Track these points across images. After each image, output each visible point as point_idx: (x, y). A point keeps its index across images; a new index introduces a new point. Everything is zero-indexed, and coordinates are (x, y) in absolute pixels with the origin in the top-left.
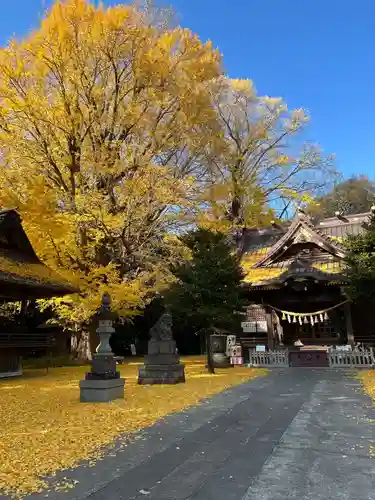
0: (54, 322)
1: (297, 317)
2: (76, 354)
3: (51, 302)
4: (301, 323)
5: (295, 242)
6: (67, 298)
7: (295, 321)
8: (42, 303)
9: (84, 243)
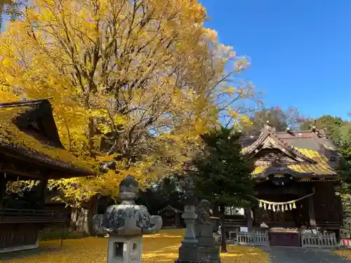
0: (58, 199)
1: (272, 206)
2: (75, 228)
3: (59, 182)
4: (274, 210)
5: (264, 147)
6: (73, 180)
7: (269, 208)
8: (51, 183)
9: (92, 134)
